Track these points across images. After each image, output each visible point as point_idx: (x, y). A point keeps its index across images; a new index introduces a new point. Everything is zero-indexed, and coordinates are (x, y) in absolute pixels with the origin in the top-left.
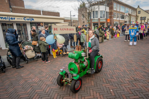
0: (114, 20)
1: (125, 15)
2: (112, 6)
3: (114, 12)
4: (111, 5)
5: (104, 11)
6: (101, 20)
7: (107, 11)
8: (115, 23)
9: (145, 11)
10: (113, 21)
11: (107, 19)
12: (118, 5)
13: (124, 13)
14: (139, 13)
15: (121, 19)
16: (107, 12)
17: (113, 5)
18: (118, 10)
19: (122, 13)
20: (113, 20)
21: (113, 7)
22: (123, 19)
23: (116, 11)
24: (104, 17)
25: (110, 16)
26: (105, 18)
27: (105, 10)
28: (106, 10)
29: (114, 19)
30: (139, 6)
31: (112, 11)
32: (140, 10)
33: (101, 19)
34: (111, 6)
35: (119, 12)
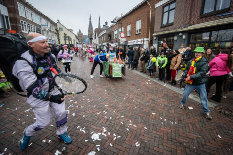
1: (42, 29)
2: (16, 7)
3: (21, 20)
4: (13, 4)
9: (68, 29)
12: (28, 10)
13: (40, 26)
14: (61, 30)
16: (7, 17)
18: (29, 18)
19: (36, 25)
20: (22, 33)
21: (18, 10)
23: (25, 19)
29: (23, 31)
31: (17, 17)
32: (61, 27)
35: (31, 22)
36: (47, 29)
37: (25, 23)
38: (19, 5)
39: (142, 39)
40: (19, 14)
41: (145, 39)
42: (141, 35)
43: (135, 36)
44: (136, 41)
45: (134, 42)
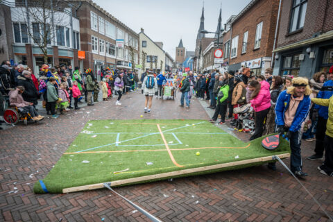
0: (94, 56)
1: (117, 46)
2: (88, 18)
3: (92, 36)
4: (86, 15)
5: (68, 29)
6: (60, 51)
7: (74, 29)
8: (96, 63)
9: (155, 43)
10: (92, 57)
11: (75, 51)
12: (101, 20)
13: (115, 42)
14: (144, 45)
15: (108, 55)
16: (74, 32)
17: (90, 18)
18: (102, 32)
19: (110, 40)
20: (92, 54)
21: (90, 22)
22: (113, 54)
23: (97, 34)
24: (69, 45)
25: (84, 43)
26: (71, 47)
27: (69, 27)
28: (71, 25)
29: (93, 52)
30: (142, 30)
31: (88, 33)
32: (146, 39)
33: (60, 47)
34: (84, 18)
35: (104, 37)
36: (123, 46)
37: (96, 39)
38: (91, 15)
39: (260, 59)
40: (90, 28)
41: (264, 59)
42: (260, 51)
43: (252, 54)
44: (252, 62)
45: (250, 64)
